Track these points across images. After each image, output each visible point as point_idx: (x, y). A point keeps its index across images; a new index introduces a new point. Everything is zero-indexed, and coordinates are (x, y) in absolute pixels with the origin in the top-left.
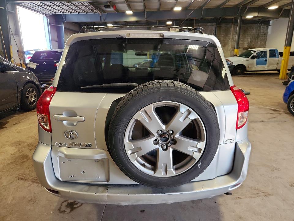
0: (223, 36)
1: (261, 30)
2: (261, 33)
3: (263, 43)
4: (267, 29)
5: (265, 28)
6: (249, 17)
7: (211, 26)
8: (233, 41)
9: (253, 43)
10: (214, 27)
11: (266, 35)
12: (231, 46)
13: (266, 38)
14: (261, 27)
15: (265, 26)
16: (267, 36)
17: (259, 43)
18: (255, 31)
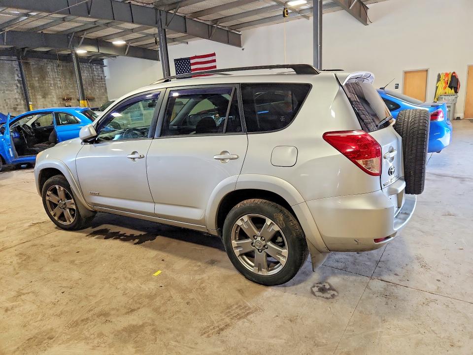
0: (38, 80)
1: (95, 72)
2: (97, 77)
3: (102, 90)
4: (103, 71)
5: (99, 70)
6: (81, 51)
7: (9, 62)
8: (56, 87)
9: (89, 91)
10: (15, 64)
11: (102, 79)
12: (57, 96)
13: (105, 84)
14: (93, 68)
15: (99, 67)
16: (105, 81)
17: (97, 91)
18: (87, 74)
